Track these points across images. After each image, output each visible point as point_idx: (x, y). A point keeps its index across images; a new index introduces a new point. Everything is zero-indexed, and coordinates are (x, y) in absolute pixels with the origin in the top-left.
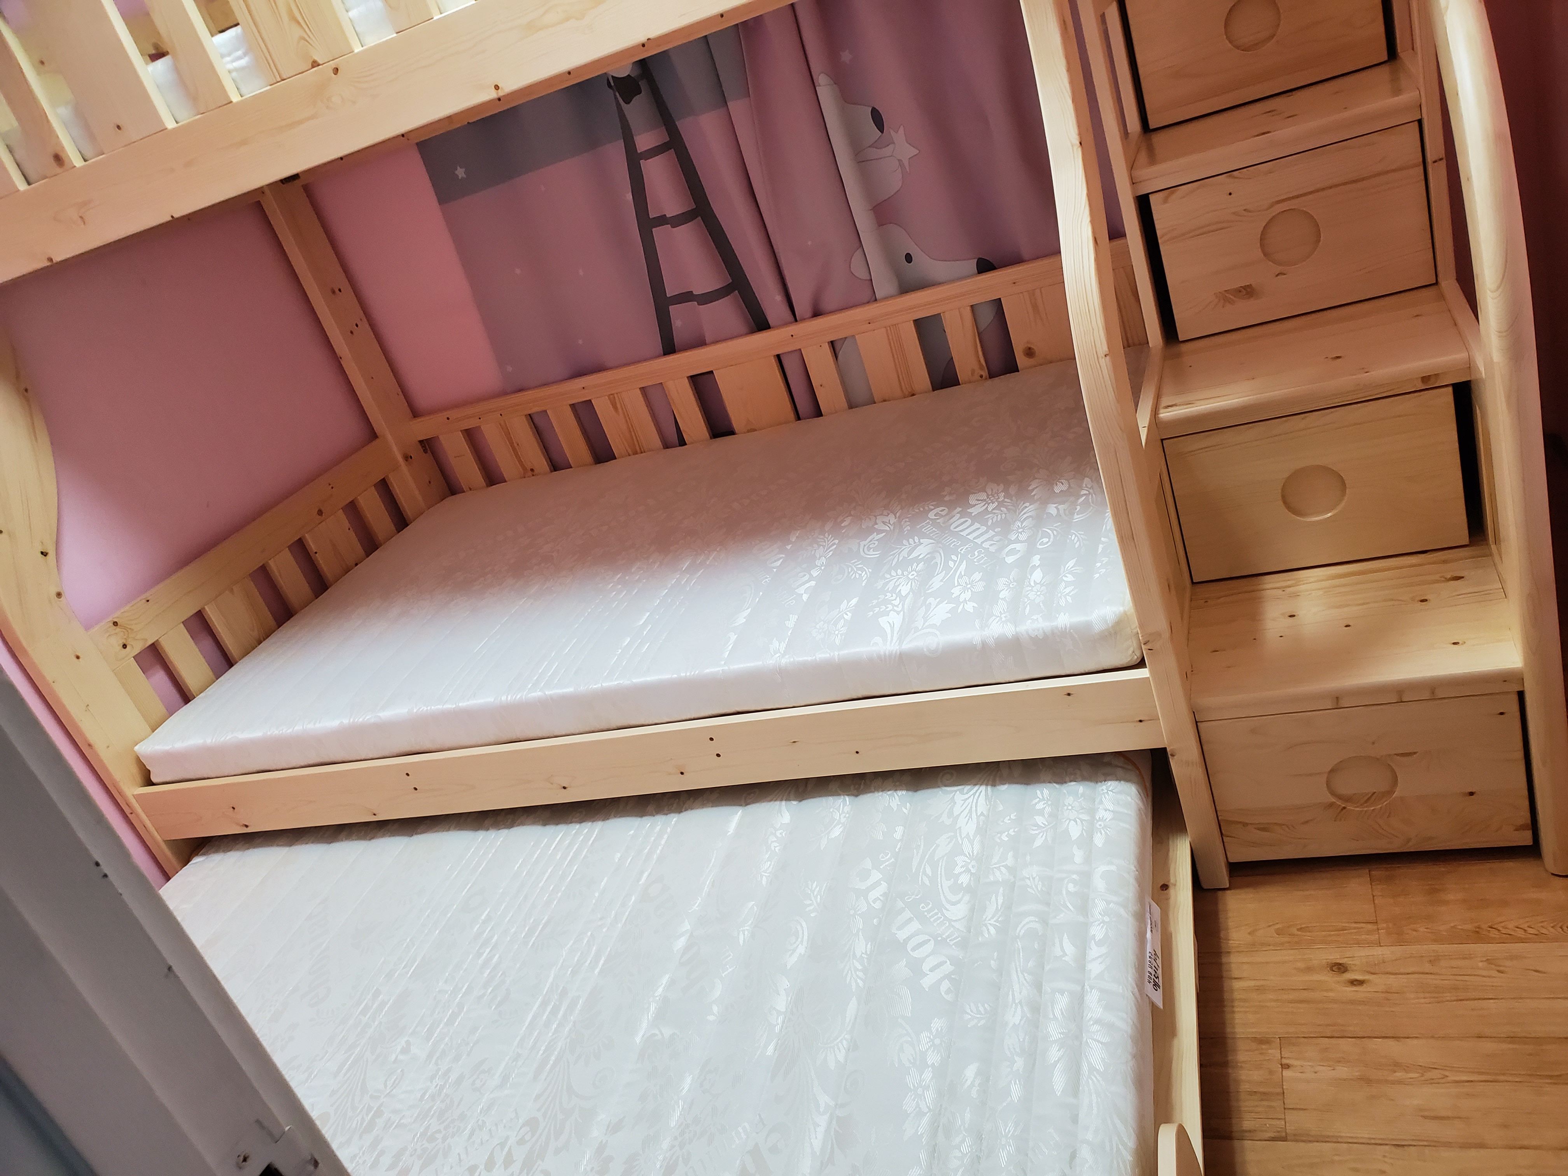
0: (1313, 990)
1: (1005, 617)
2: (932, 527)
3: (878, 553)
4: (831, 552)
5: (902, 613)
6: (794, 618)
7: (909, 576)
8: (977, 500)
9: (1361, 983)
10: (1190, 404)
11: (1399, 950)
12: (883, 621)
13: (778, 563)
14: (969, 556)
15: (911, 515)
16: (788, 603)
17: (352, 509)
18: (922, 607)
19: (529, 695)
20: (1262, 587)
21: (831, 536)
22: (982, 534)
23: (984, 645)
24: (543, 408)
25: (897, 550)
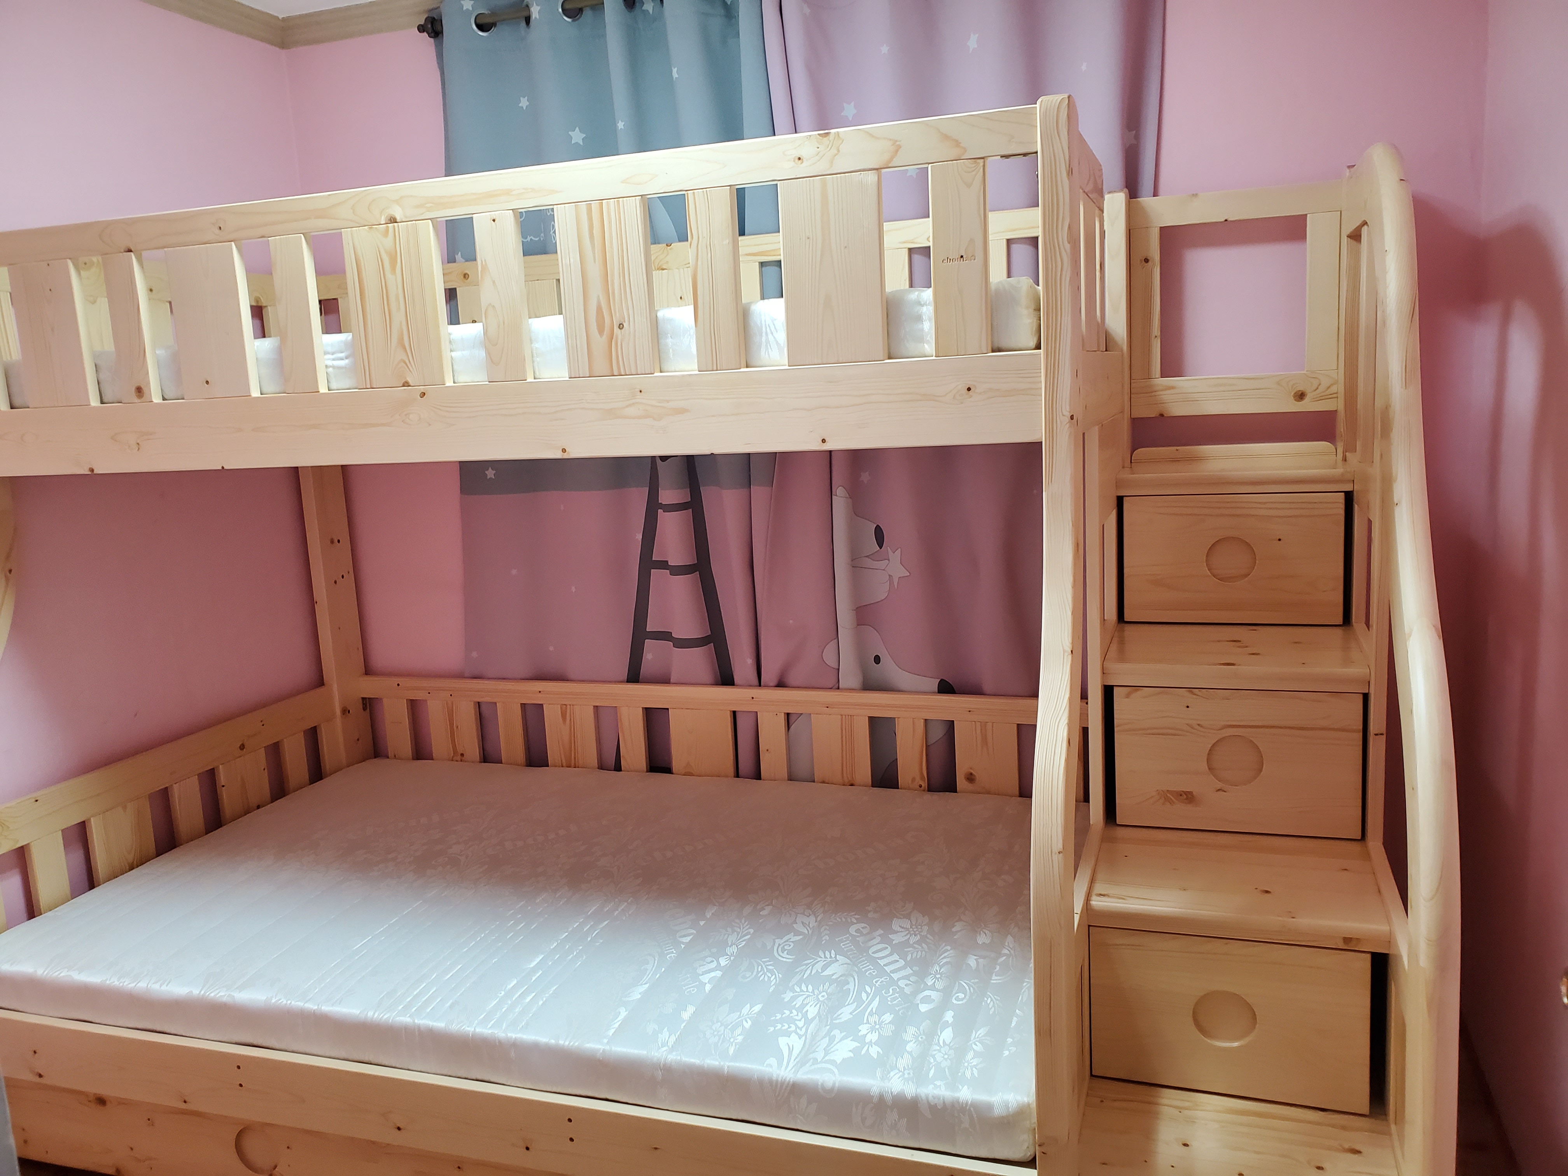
1: (909, 1074)
2: (850, 944)
3: (792, 957)
4: (744, 942)
5: (804, 1038)
6: (691, 1009)
7: (820, 997)
8: (900, 926)
10: (1122, 898)
12: (783, 1041)
13: (687, 939)
14: (883, 992)
15: (831, 923)
16: (688, 990)
17: (275, 751)
18: (826, 1037)
19: (398, 1018)
21: (747, 922)
22: (900, 969)
23: (881, 1098)
24: (495, 700)
25: (812, 960)
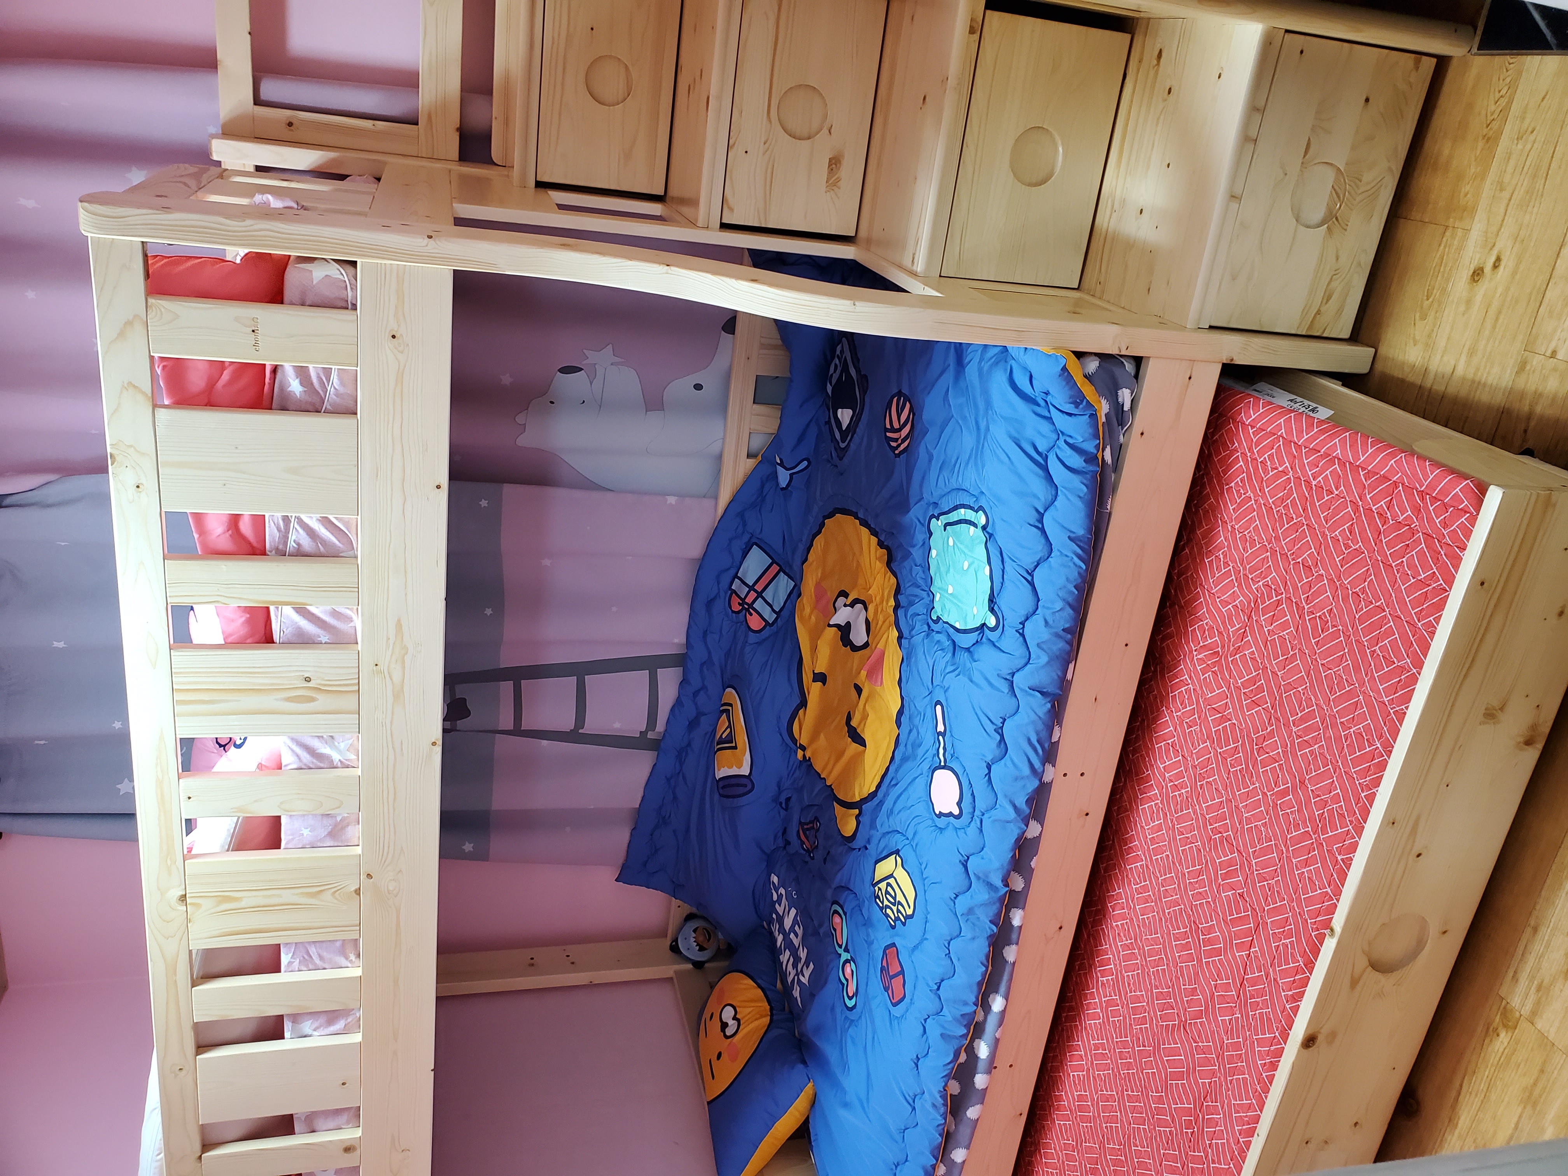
0: (1489, 306)
9: (1498, 259)
10: (918, 242)
11: (1480, 215)
20: (1104, 230)
